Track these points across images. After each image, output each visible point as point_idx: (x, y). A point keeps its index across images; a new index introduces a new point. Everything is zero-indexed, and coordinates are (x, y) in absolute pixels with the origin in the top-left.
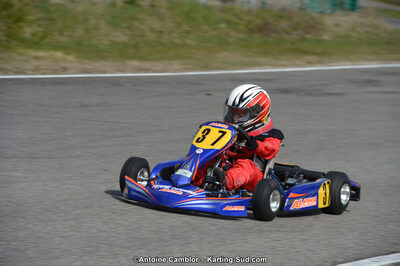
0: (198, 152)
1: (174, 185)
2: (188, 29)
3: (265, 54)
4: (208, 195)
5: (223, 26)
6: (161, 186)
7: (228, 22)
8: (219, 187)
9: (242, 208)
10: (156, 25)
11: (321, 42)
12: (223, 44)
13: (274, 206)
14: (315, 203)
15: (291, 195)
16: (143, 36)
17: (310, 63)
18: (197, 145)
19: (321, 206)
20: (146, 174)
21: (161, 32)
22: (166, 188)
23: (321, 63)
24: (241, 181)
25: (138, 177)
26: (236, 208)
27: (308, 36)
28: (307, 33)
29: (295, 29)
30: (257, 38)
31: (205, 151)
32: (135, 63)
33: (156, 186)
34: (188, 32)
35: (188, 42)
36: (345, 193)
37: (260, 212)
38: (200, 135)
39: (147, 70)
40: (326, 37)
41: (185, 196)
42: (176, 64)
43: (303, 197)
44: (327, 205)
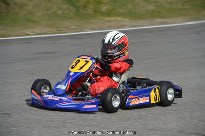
0: (71, 74)
1: (55, 94)
4: (74, 99)
6: (48, 96)
8: (86, 94)
9: (95, 106)
13: (116, 104)
14: (148, 101)
15: (130, 96)
18: (71, 70)
19: (153, 101)
20: (48, 88)
22: (51, 97)
24: (101, 90)
25: (42, 90)
26: (90, 106)
31: (75, 73)
33: (45, 96)
36: (170, 93)
37: (106, 108)
38: (74, 64)
41: (61, 101)
43: (139, 98)
44: (157, 101)
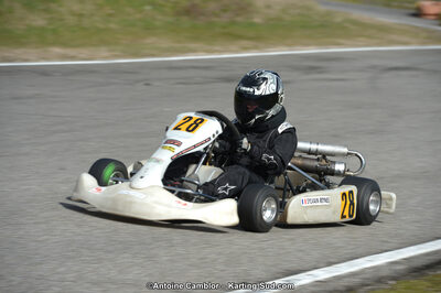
2: (111, 12)
3: (196, 39)
5: (148, 8)
7: (153, 4)
10: (76, 7)
11: (252, 25)
12: (149, 29)
16: (62, 20)
17: (246, 49)
21: (81, 15)
23: (256, 48)
27: (239, 19)
28: (238, 15)
29: (225, 11)
30: (185, 21)
32: (57, 50)
34: (110, 15)
35: (112, 26)
39: (73, 58)
40: (257, 20)
42: (103, 51)
